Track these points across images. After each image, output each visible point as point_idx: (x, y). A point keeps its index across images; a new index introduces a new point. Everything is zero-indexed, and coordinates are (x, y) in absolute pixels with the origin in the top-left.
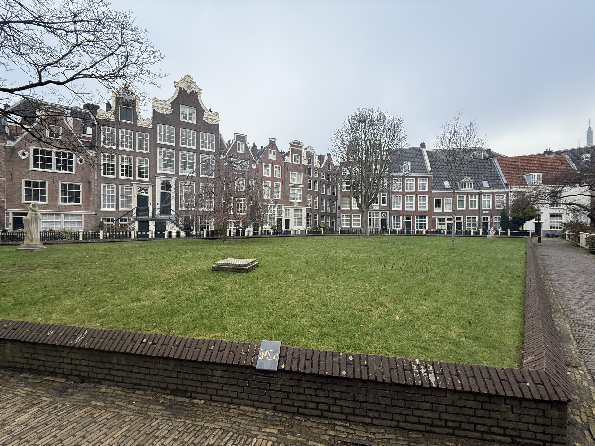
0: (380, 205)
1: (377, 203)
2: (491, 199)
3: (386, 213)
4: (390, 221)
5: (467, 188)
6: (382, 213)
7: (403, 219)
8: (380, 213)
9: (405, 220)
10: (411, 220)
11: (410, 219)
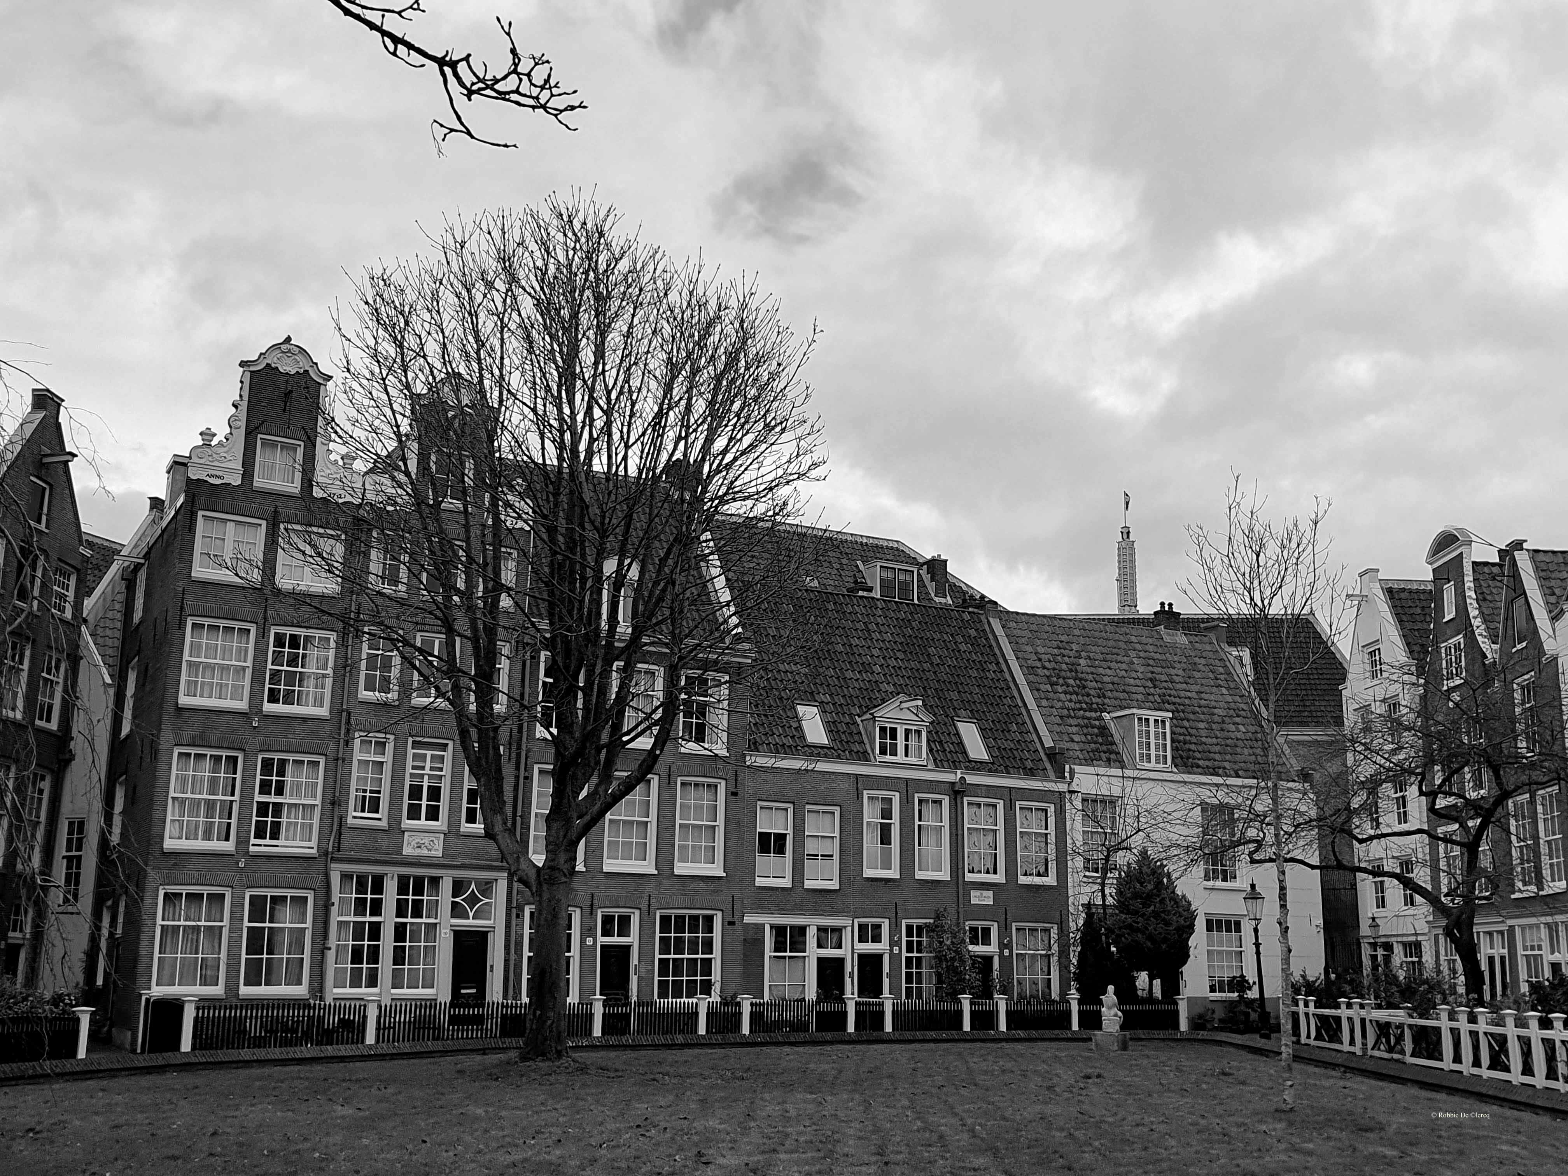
0: (452, 831)
1: (433, 815)
2: (1001, 826)
3: (486, 888)
4: (512, 945)
5: (900, 757)
6: (458, 887)
7: (588, 931)
8: (446, 886)
9: (602, 940)
10: (633, 939)
11: (624, 931)
